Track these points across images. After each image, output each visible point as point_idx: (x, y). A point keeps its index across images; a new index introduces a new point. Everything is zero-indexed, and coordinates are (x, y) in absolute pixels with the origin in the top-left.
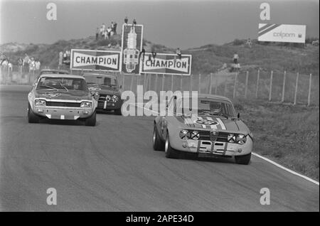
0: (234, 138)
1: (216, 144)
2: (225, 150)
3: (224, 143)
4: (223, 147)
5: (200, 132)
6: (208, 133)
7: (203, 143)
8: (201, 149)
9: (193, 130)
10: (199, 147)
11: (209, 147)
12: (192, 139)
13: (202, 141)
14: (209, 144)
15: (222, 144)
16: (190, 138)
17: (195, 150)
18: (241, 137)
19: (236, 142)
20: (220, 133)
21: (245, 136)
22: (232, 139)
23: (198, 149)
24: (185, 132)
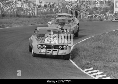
0: (62, 47)
1: (54, 50)
2: (58, 53)
3: (57, 50)
4: (57, 52)
5: (46, 45)
6: (50, 45)
7: (48, 50)
8: (47, 53)
9: (43, 45)
10: (46, 52)
11: (50, 52)
12: (43, 48)
13: (47, 49)
14: (51, 50)
15: (56, 50)
16: (42, 48)
17: (45, 54)
18: (65, 46)
19: (63, 49)
20: (55, 46)
21: (67, 46)
22: (61, 48)
23: (46, 53)
24: (39, 46)
